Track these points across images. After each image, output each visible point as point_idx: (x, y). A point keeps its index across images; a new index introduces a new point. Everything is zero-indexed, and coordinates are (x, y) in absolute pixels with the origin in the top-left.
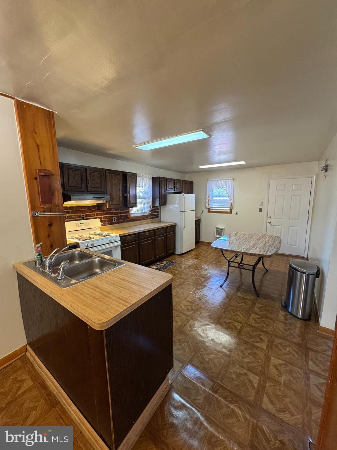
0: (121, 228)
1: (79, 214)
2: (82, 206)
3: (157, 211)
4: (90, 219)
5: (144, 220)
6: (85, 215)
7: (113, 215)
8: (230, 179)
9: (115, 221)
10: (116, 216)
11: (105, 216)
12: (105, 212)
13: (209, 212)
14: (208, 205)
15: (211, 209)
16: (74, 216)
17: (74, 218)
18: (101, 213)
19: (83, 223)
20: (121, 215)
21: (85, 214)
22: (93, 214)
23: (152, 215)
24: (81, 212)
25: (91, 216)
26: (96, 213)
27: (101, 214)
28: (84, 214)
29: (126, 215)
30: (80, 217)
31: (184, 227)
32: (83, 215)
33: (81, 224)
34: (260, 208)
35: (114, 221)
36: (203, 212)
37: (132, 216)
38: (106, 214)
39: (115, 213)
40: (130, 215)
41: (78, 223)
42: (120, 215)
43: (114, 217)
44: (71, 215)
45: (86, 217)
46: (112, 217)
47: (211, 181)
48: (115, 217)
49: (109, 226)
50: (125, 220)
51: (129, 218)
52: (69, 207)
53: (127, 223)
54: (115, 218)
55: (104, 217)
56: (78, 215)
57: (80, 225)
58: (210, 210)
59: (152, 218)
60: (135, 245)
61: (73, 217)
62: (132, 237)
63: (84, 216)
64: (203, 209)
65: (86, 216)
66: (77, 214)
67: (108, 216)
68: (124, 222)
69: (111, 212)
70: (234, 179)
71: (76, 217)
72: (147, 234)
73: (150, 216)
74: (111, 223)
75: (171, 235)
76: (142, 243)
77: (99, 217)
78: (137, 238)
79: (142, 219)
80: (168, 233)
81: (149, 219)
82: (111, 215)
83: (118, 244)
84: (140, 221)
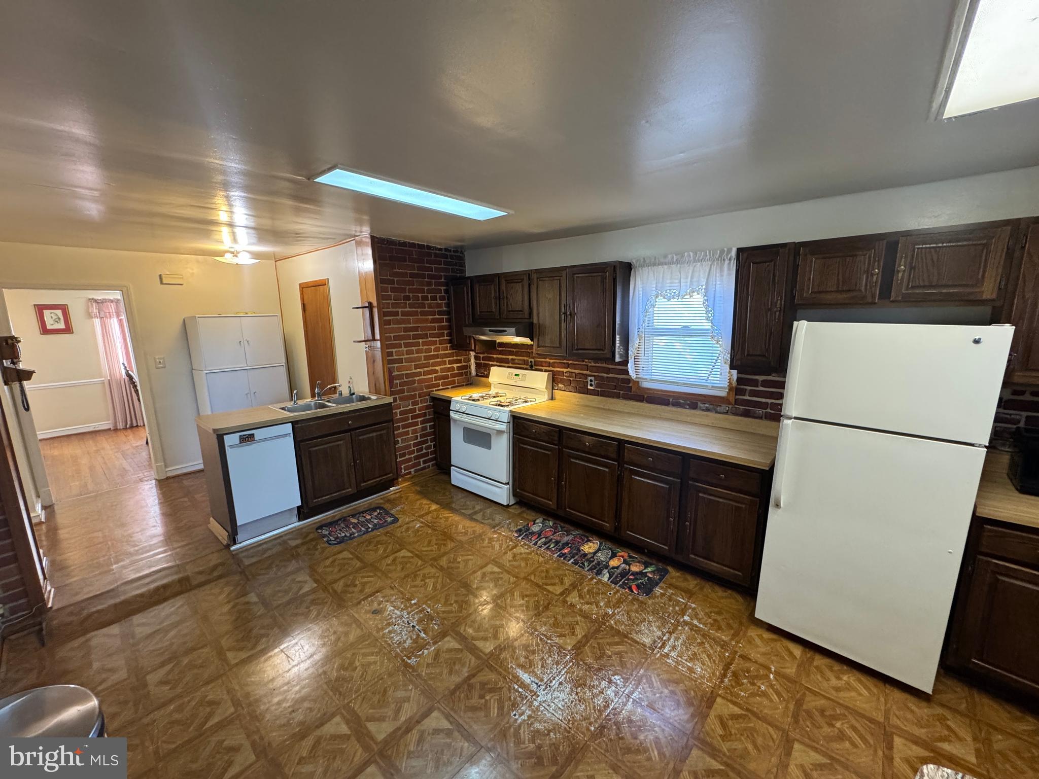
1: (525, 358)
4: (540, 370)
6: (535, 361)
7: (588, 373)
9: (592, 388)
10: (597, 378)
11: (569, 370)
12: (570, 362)
16: (518, 360)
17: (518, 364)
18: (560, 363)
19: (520, 375)
20: (611, 375)
21: (535, 359)
22: (545, 362)
23: (738, 402)
24: (528, 355)
25: (544, 364)
26: (551, 361)
27: (560, 365)
28: (533, 360)
29: (621, 379)
30: (526, 363)
32: (531, 362)
33: (516, 375)
35: (589, 387)
38: (571, 366)
39: (592, 369)
40: (634, 381)
41: (513, 374)
42: (605, 375)
43: (590, 378)
44: (514, 357)
45: (535, 365)
46: (586, 376)
48: (593, 378)
50: (622, 392)
51: (634, 389)
53: (625, 402)
54: (591, 381)
55: (566, 373)
56: (524, 360)
57: (513, 378)
61: (516, 361)
63: (533, 364)
66: (523, 358)
67: (577, 371)
68: (618, 396)
69: (584, 363)
71: (520, 362)
72: (588, 441)
73: (730, 403)
74: (582, 389)
75: (721, 500)
76: (572, 460)
77: (555, 369)
78: (556, 438)
79: (688, 405)
80: (697, 484)
81: (727, 413)
82: (585, 372)
83: (503, 427)
84: (674, 409)
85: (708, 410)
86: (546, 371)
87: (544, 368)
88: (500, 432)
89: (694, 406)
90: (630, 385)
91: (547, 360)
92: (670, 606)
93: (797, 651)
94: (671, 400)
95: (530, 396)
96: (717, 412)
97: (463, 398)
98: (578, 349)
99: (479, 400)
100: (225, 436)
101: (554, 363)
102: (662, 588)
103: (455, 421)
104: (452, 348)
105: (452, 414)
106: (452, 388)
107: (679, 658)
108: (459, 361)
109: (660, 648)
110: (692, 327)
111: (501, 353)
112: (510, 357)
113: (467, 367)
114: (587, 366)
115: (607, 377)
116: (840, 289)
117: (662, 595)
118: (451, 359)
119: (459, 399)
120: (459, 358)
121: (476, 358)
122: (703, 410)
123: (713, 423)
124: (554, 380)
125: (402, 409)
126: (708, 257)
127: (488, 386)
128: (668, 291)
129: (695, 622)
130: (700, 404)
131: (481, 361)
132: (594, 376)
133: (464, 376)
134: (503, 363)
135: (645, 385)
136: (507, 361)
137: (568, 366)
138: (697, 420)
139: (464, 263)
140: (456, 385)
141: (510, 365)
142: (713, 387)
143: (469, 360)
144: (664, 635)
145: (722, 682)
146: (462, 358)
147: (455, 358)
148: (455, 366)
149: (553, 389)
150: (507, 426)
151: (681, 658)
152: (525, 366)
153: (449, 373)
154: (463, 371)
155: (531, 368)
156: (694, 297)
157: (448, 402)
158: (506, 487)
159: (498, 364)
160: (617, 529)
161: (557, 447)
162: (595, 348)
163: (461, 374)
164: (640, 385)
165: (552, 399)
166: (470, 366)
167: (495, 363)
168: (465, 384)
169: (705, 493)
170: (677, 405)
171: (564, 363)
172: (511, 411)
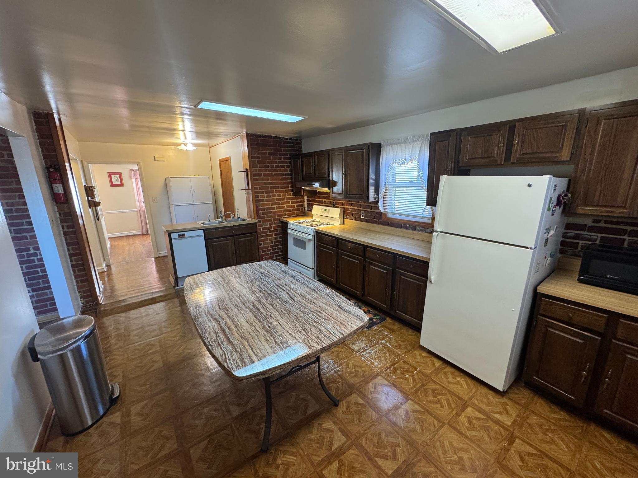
0: (366, 229)
4: (338, 207)
7: (361, 209)
9: (363, 218)
18: (348, 203)
19: (327, 210)
22: (340, 202)
25: (340, 204)
28: (334, 201)
29: (378, 212)
32: (334, 203)
33: (325, 210)
35: (362, 217)
41: (323, 209)
42: (369, 210)
43: (362, 212)
46: (360, 211)
48: (363, 212)
50: (378, 220)
56: (330, 202)
60: (332, 252)
61: (326, 202)
62: (329, 239)
67: (356, 208)
68: (376, 223)
69: (359, 203)
71: (328, 203)
72: (350, 245)
73: (432, 227)
74: (358, 219)
75: (412, 280)
76: (343, 256)
77: (345, 207)
78: (335, 244)
79: (411, 228)
80: (400, 271)
81: (429, 233)
82: (360, 208)
83: (310, 237)
84: (404, 230)
85: (421, 231)
86: (341, 208)
87: (340, 206)
88: (309, 240)
89: (414, 229)
90: (382, 216)
91: (341, 201)
92: (378, 335)
93: (438, 363)
94: (402, 225)
95: (331, 222)
96: (426, 232)
97: (295, 222)
98: (350, 194)
99: (303, 223)
100: (172, 234)
101: (345, 203)
102: (378, 327)
103: (290, 234)
104: (293, 195)
105: (289, 231)
106: (293, 217)
107: (369, 358)
108: (298, 202)
109: (361, 352)
110: (414, 182)
111: (319, 197)
112: (324, 200)
113: (303, 206)
114: (361, 205)
115: (371, 211)
116: (483, 156)
117: (376, 330)
118: (293, 200)
119: (292, 222)
120: (297, 200)
121: (308, 200)
122: (419, 231)
123: (423, 239)
124: (345, 213)
125: (264, 227)
126: (420, 139)
127: (312, 216)
128: (400, 160)
129: (388, 344)
130: (417, 228)
131: (310, 202)
132: (364, 211)
133: (301, 211)
134: (320, 203)
135: (390, 216)
136: (322, 202)
137: (351, 205)
138: (415, 237)
139: (302, 146)
140: (296, 215)
141: (324, 204)
142: (423, 217)
143: (304, 202)
144: (366, 347)
145: (386, 370)
146: (300, 200)
147: (295, 200)
148: (295, 204)
149: (344, 218)
150: (313, 237)
151: (370, 358)
152: (331, 205)
153: (292, 209)
154: (300, 208)
155: (334, 206)
156: (414, 163)
157: (287, 224)
158: (312, 270)
159: (318, 204)
160: (363, 295)
161: (336, 249)
162: (358, 193)
163: (299, 210)
164: (387, 216)
165: (343, 224)
166: (304, 205)
167: (316, 203)
168: (301, 215)
169: (404, 276)
170: (405, 228)
171: (349, 203)
172: (315, 229)
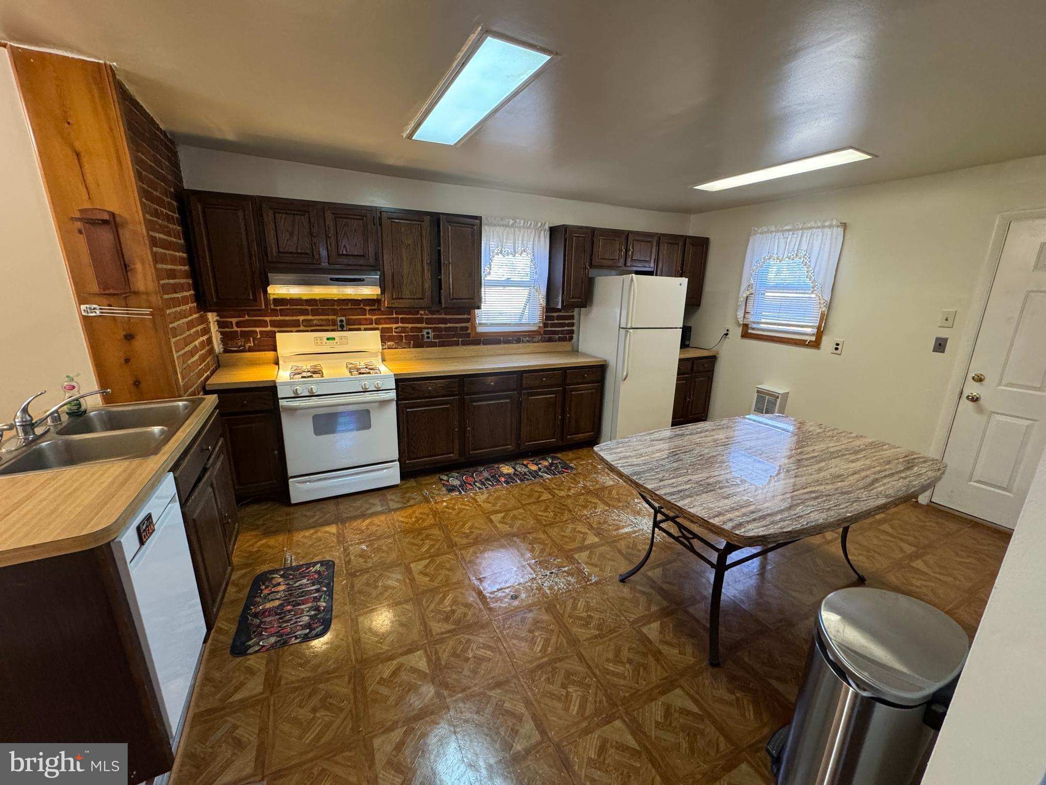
0: (443, 358)
1: (330, 317)
2: (339, 300)
3: (567, 322)
4: (359, 330)
5: (520, 345)
6: (347, 320)
7: (424, 325)
8: (831, 226)
9: (430, 340)
10: (434, 329)
11: (400, 325)
12: (400, 316)
13: (746, 335)
14: (746, 312)
15: (753, 329)
16: (318, 320)
17: (317, 325)
19: (334, 339)
20: (449, 325)
21: (347, 317)
23: (546, 333)
24: (335, 313)
26: (374, 317)
27: (387, 321)
28: (343, 318)
29: (461, 327)
31: (625, 374)
33: (328, 339)
34: (937, 339)
35: (425, 340)
36: (726, 334)
37: (480, 329)
38: (404, 321)
39: (429, 321)
40: (474, 328)
41: (321, 338)
42: (443, 326)
43: (425, 331)
44: (310, 317)
45: (348, 324)
46: (421, 329)
47: (761, 233)
48: (430, 331)
49: (410, 351)
50: (460, 339)
51: (472, 335)
52: (306, 300)
53: (465, 347)
54: (428, 333)
55: (396, 328)
56: (329, 320)
57: (326, 343)
58: (750, 331)
59: (550, 340)
60: (448, 406)
61: (315, 322)
62: (440, 385)
63: (344, 323)
64: (728, 327)
65: (349, 322)
66: (327, 317)
67: (410, 326)
68: (457, 344)
69: (419, 316)
70: (845, 226)
71: (324, 323)
72: (491, 381)
73: (541, 334)
74: (419, 343)
76: (476, 404)
77: (384, 326)
78: (456, 389)
79: (515, 340)
80: (571, 387)
81: (538, 342)
82: (419, 325)
83: (391, 395)
84: (506, 346)
88: (384, 403)
89: (518, 341)
91: (368, 317)
94: (502, 339)
98: (453, 299)
101: (383, 318)
102: (570, 463)
103: (293, 410)
104: (198, 308)
108: (206, 331)
112: (301, 318)
114: (423, 318)
115: (445, 328)
117: (576, 465)
118: (201, 327)
121: (221, 325)
122: (526, 343)
123: (531, 350)
124: (386, 339)
130: (523, 339)
131: (235, 328)
132: (431, 328)
137: (396, 321)
138: (522, 350)
139: (180, 166)
140: (212, 368)
141: (302, 328)
143: (210, 329)
149: (384, 348)
152: (331, 327)
154: (210, 346)
155: (342, 329)
158: (397, 463)
161: (457, 397)
162: (467, 297)
164: (478, 330)
166: (212, 340)
169: (575, 391)
170: (507, 342)
171: (394, 318)
172: (394, 375)
